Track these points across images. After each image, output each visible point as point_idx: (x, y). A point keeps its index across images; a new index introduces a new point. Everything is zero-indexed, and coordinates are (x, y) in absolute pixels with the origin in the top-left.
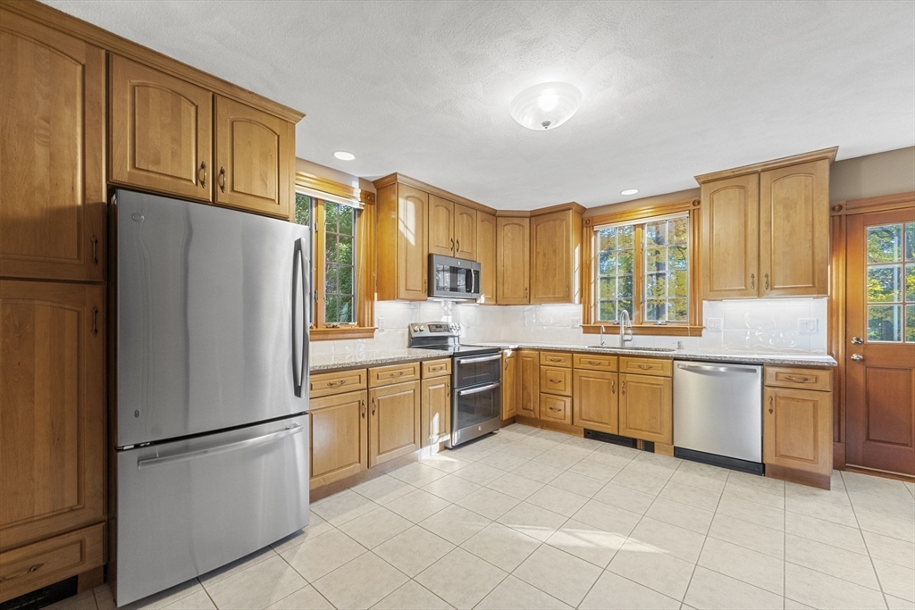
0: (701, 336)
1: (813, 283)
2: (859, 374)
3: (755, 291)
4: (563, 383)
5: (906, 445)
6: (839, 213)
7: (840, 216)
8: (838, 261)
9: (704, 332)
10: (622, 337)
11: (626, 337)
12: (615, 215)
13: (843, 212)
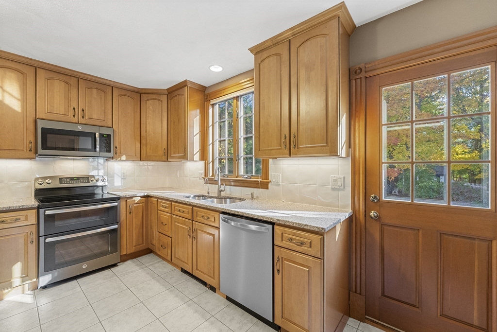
0: (267, 188)
1: (327, 143)
2: (375, 231)
3: (287, 151)
4: (167, 225)
5: (414, 306)
6: (360, 76)
7: (361, 78)
8: (359, 122)
9: (270, 185)
10: (219, 188)
11: (222, 188)
12: (220, 90)
13: (363, 75)
